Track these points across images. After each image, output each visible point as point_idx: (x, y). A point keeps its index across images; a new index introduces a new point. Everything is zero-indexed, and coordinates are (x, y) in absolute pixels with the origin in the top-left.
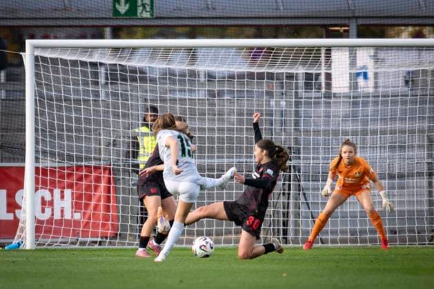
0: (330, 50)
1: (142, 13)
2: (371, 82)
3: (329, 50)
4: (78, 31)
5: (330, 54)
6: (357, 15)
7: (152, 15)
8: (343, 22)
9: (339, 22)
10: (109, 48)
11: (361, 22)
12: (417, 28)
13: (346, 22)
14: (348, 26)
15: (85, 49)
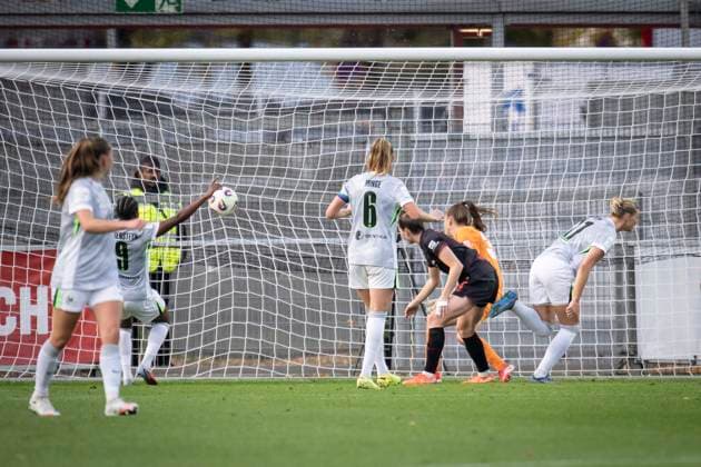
0: (462, 66)
1: (162, 5)
2: (528, 117)
3: (459, 65)
4: (63, 35)
5: (462, 71)
6: (504, 10)
7: (178, 9)
8: (482, 21)
9: (475, 21)
10: (110, 62)
11: (511, 20)
12: (604, 30)
13: (487, 20)
14: (490, 27)
15: (71, 64)
